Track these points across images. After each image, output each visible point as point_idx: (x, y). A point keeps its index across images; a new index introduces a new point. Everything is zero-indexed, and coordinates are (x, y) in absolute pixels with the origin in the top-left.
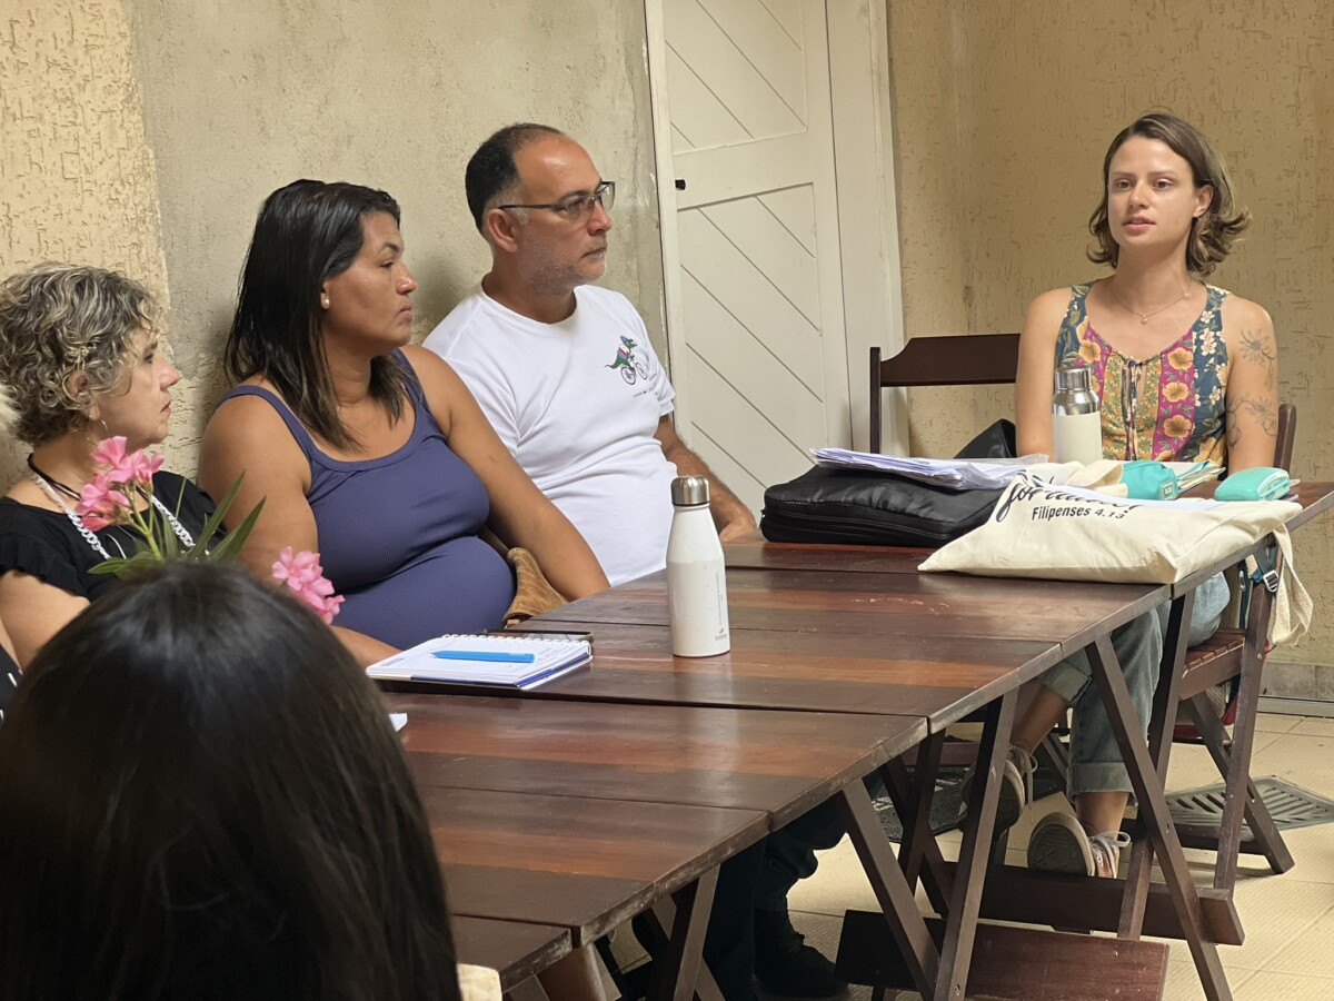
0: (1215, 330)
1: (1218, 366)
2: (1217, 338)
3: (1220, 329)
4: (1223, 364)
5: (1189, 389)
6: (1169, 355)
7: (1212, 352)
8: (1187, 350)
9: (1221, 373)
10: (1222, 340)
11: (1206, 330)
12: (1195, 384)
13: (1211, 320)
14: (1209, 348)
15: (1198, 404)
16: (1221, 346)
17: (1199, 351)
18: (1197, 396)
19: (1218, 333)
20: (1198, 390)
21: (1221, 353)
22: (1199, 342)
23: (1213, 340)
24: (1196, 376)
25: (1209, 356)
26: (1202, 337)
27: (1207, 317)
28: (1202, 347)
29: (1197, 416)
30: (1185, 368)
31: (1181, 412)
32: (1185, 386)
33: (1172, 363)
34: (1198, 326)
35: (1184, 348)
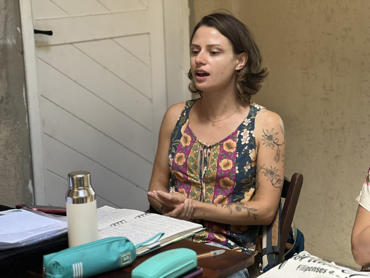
0: (250, 130)
1: (250, 151)
2: (250, 134)
3: (253, 129)
4: (253, 149)
5: (233, 163)
6: (224, 143)
7: (247, 142)
8: (234, 141)
9: (252, 154)
10: (253, 135)
11: (245, 130)
12: (236, 161)
13: (249, 124)
14: (245, 140)
15: (237, 172)
16: (252, 139)
17: (240, 142)
18: (237, 168)
19: (251, 132)
20: (238, 164)
21: (252, 143)
22: (240, 137)
23: (248, 135)
24: (237, 156)
25: (245, 145)
26: (242, 134)
27: (247, 122)
28: (242, 140)
29: (237, 178)
30: (232, 151)
31: (228, 176)
32: (231, 161)
33: (225, 148)
34: (241, 128)
35: (232, 139)
